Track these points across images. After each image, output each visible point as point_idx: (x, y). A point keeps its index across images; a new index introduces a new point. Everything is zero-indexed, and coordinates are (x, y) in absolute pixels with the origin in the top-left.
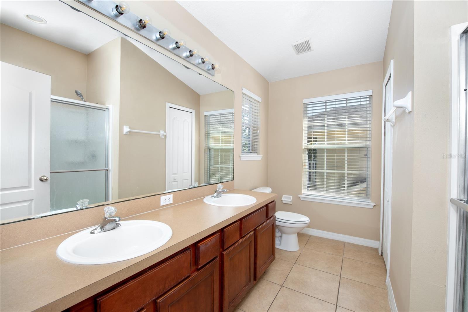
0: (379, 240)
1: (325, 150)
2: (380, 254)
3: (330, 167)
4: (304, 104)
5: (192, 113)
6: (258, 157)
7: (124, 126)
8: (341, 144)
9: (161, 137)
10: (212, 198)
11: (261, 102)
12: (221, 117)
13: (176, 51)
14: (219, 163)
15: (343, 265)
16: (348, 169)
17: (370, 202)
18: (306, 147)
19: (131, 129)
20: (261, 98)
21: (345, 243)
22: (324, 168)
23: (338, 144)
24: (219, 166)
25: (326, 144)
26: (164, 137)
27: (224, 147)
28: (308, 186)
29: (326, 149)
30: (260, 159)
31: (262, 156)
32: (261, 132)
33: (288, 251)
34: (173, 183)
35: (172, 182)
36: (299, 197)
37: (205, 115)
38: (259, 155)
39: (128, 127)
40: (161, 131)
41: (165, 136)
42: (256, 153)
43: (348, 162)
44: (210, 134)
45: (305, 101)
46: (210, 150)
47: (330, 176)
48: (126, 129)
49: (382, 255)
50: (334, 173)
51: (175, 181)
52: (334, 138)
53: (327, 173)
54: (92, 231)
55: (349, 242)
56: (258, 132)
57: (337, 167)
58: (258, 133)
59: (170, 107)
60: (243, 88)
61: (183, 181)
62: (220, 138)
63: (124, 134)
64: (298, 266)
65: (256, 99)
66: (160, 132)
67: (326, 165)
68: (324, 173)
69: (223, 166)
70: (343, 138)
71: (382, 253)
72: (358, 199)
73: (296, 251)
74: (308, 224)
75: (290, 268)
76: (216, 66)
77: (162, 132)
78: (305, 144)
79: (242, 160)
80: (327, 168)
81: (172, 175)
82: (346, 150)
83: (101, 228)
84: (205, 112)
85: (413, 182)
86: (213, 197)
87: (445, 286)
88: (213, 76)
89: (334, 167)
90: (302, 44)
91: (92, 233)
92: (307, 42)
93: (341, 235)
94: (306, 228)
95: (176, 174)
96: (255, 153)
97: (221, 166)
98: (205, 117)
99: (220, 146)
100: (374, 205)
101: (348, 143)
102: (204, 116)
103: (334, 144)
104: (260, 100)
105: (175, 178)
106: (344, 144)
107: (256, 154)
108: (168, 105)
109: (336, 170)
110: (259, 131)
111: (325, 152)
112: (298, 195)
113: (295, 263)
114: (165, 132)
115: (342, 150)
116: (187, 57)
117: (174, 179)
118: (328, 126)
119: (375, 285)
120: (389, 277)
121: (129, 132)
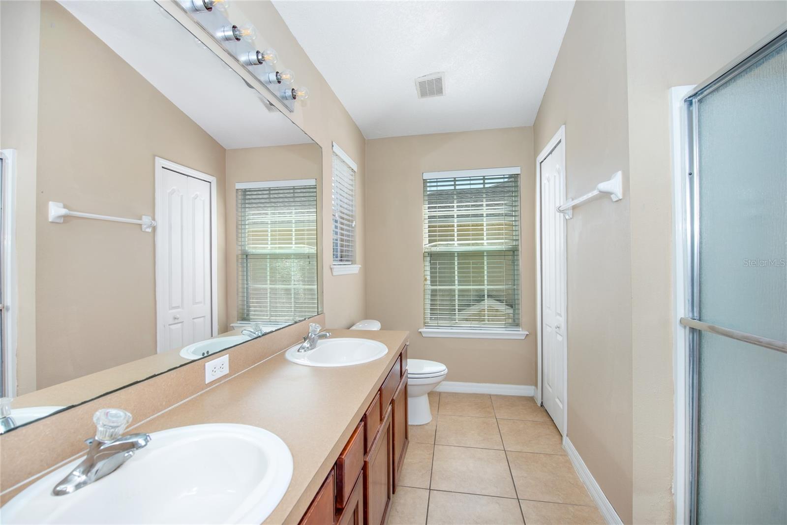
0: (536, 385)
1: (456, 255)
2: (539, 405)
3: (464, 281)
4: (424, 180)
5: (210, 182)
6: (354, 269)
7: (51, 204)
8: (477, 244)
9: (143, 230)
10: (301, 352)
11: (356, 171)
12: (270, 194)
13: (232, 46)
14: (268, 281)
15: (501, 432)
16: (488, 284)
17: (521, 329)
18: (426, 250)
19: (69, 210)
20: (356, 165)
21: (490, 396)
22: (455, 282)
23: (473, 245)
24: (268, 286)
25: (456, 245)
26: (149, 230)
27: (278, 251)
28: (431, 313)
29: (458, 254)
30: (357, 272)
31: (360, 266)
32: (357, 224)
33: (417, 425)
34: (173, 327)
35: (170, 325)
36: (420, 332)
37: (237, 190)
38: (355, 264)
39: (61, 205)
40: (144, 217)
41: (154, 229)
42: (351, 261)
43: (488, 272)
44: (247, 227)
45: (426, 176)
46: (247, 256)
47: (463, 295)
48: (55, 210)
49: (542, 405)
50: (468, 290)
51: (176, 321)
52: (468, 235)
53: (460, 291)
54: (58, 489)
55: (495, 393)
56: (354, 224)
57: (474, 281)
58: (353, 226)
59: (163, 167)
60: (334, 144)
61: (195, 320)
62: (269, 234)
63: (50, 220)
64: (441, 447)
65: (351, 166)
66: (140, 219)
67: (458, 278)
68: (454, 290)
69: (277, 286)
70: (479, 236)
71: (542, 403)
72: (505, 328)
73: (428, 423)
74: (445, 376)
75: (430, 454)
76: (299, 94)
77: (146, 220)
78: (426, 245)
79: (334, 274)
80: (458, 282)
81: (170, 309)
82: (485, 254)
83: (87, 471)
84: (236, 184)
85: (632, 298)
86: (303, 351)
87: (673, 437)
88: (291, 111)
89: (469, 281)
90: (430, 82)
91: (57, 493)
92: (439, 81)
93: (484, 385)
94: (444, 383)
95: (178, 307)
96: (347, 261)
97: (271, 286)
98: (237, 192)
99: (268, 248)
100: (527, 335)
101: (487, 243)
102: (235, 191)
103: (468, 245)
104: (355, 169)
105: (178, 316)
106: (482, 244)
107: (350, 263)
108: (160, 162)
109: (473, 285)
110: (354, 222)
111: (456, 258)
112: (419, 329)
113: (434, 444)
114: (154, 219)
115: (479, 254)
116: (250, 63)
117: (175, 318)
118: (458, 216)
119: (552, 453)
120: (567, 436)
121: (65, 217)
